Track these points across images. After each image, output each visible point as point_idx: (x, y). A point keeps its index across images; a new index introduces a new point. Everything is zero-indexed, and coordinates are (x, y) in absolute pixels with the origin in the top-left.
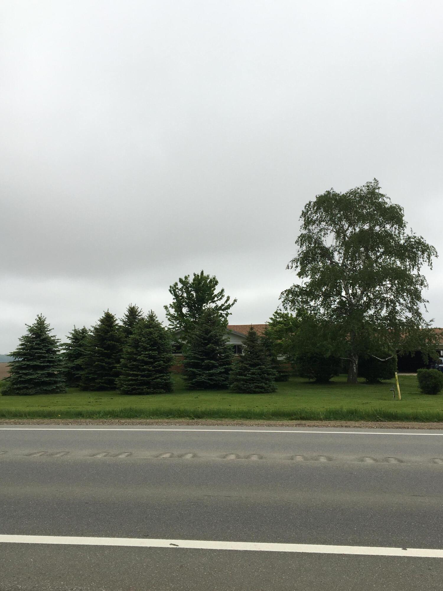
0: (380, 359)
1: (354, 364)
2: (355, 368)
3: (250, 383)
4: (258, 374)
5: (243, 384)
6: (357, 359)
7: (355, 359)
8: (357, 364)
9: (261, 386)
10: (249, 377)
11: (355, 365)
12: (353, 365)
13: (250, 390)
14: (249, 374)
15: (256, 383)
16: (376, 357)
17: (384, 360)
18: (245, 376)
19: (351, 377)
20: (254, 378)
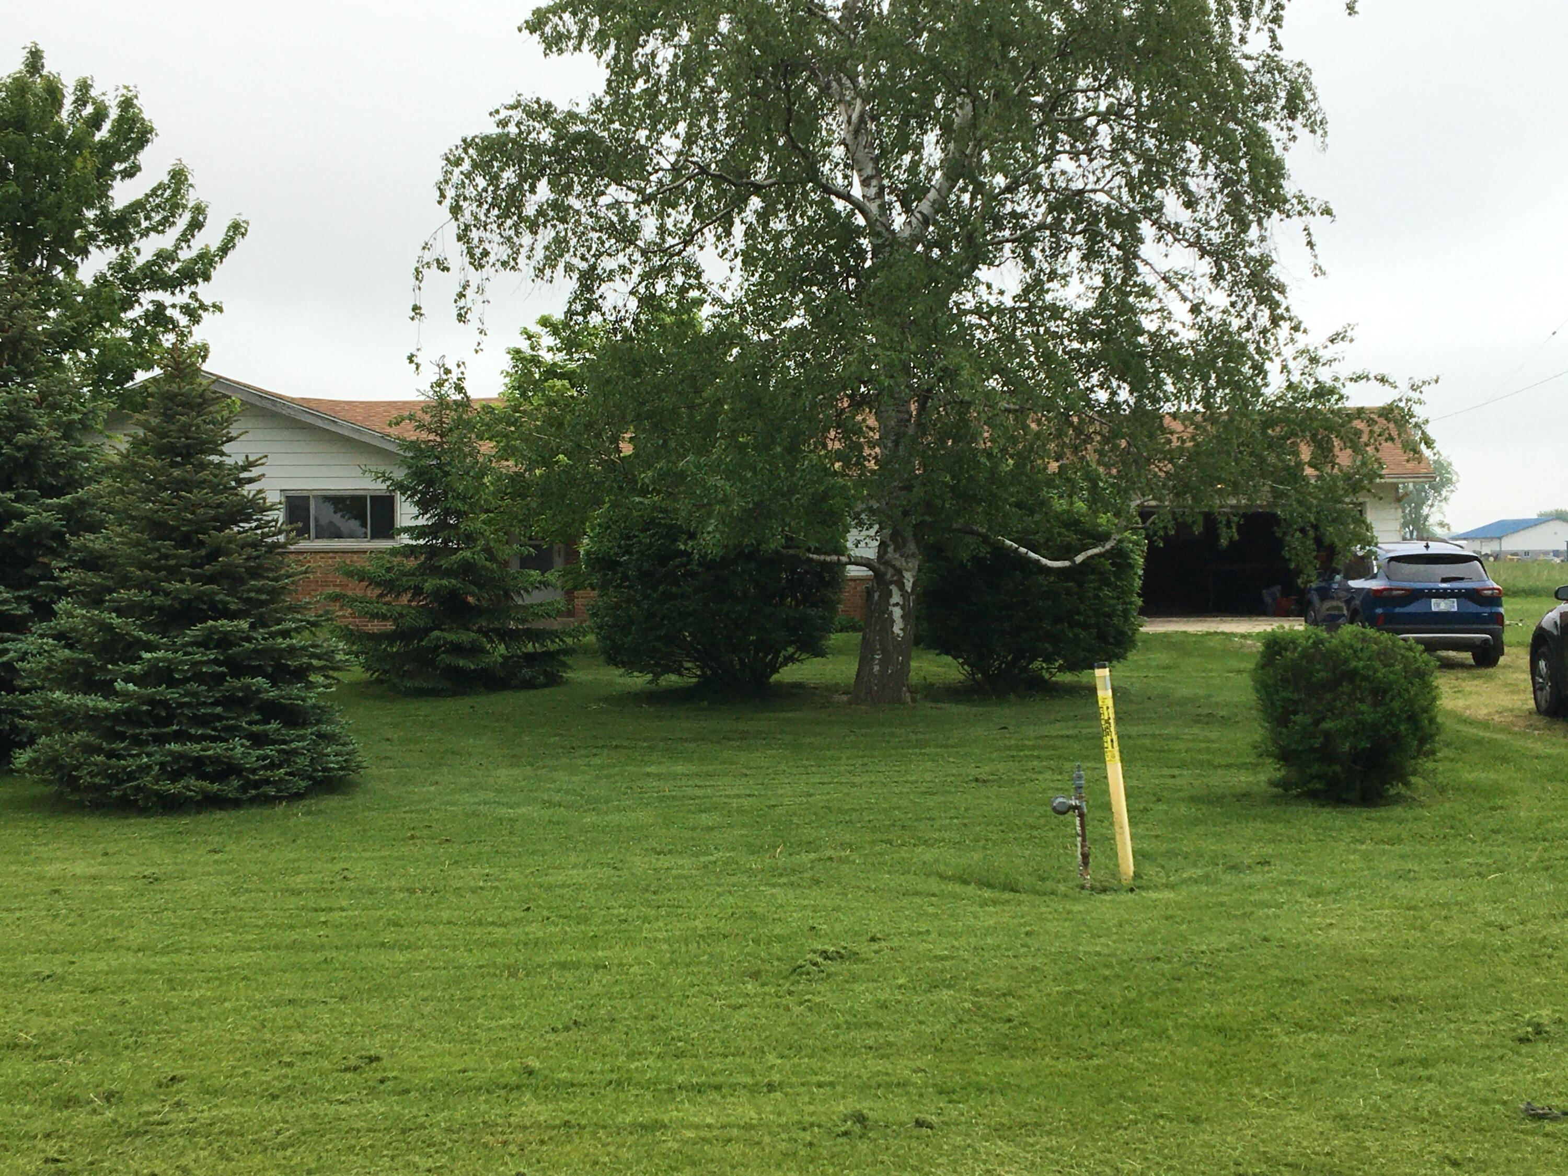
0: (1044, 561)
1: (893, 588)
2: (897, 612)
3: (137, 741)
4: (199, 677)
5: (89, 749)
6: (914, 564)
7: (900, 562)
8: (909, 587)
9: (216, 760)
10: (126, 695)
11: (896, 598)
12: (890, 595)
13: (138, 789)
14: (129, 678)
15: (179, 737)
16: (1023, 550)
17: (1067, 563)
18: (106, 689)
19: (876, 668)
20: (165, 704)
